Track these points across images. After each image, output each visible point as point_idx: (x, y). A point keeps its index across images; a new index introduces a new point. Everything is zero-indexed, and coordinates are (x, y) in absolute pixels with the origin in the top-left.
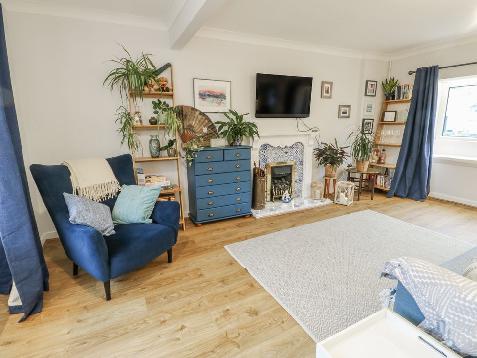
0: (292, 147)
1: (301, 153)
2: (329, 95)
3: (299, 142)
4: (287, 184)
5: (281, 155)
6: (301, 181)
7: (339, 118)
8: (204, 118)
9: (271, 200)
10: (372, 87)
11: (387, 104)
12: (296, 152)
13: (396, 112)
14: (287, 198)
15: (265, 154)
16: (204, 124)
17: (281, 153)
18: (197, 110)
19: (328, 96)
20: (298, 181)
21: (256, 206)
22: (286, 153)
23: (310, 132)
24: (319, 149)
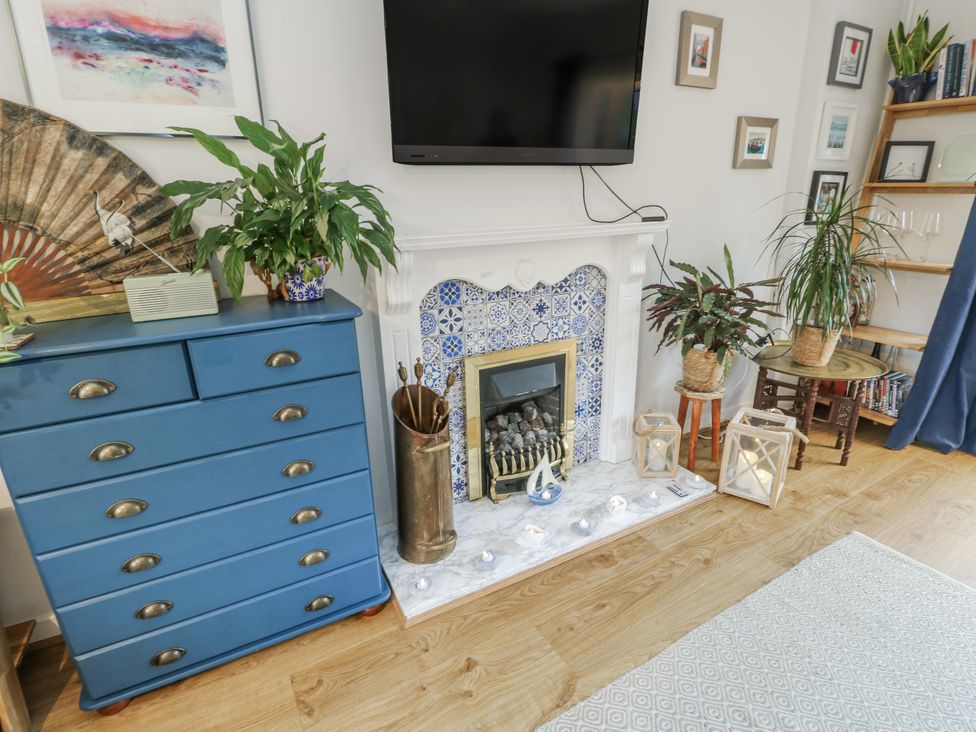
0: (563, 286)
1: (598, 308)
2: (705, 72)
3: (589, 266)
4: (546, 425)
5: (520, 319)
6: (596, 406)
7: (734, 166)
8: (101, 163)
9: (486, 492)
10: (853, 50)
11: (894, 116)
12: (580, 303)
13: (931, 145)
14: (544, 483)
15: (451, 321)
16: (106, 195)
17: (520, 311)
18: (45, 119)
19: (703, 78)
20: (587, 408)
21: (414, 548)
22: (541, 309)
23: (634, 225)
24: (663, 287)
